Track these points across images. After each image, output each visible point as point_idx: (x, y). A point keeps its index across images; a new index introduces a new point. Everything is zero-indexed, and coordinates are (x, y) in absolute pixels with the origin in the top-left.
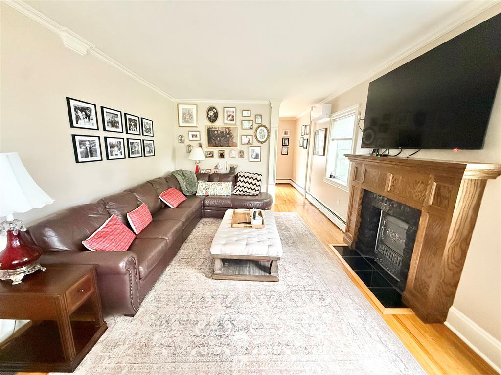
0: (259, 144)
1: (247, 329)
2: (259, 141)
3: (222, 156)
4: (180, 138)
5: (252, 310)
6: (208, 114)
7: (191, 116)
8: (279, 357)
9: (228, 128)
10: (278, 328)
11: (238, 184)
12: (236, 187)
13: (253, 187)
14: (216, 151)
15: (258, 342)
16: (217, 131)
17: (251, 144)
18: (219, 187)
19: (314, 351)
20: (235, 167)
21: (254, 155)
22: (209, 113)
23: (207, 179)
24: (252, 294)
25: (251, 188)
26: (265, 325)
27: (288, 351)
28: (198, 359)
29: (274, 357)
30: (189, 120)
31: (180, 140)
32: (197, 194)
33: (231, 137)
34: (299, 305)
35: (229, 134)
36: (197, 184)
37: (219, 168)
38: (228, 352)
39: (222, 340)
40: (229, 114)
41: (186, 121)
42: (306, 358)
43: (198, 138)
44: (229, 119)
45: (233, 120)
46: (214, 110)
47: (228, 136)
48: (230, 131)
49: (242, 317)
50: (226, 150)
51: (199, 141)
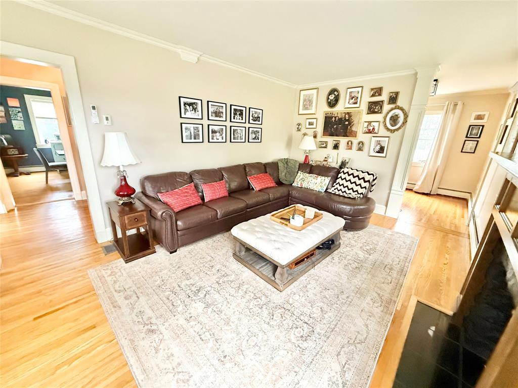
0: (388, 134)
1: (208, 306)
2: (388, 129)
3: (336, 147)
4: (297, 126)
5: (229, 297)
6: (328, 99)
8: (201, 342)
9: (348, 113)
10: (227, 323)
11: (338, 181)
12: (335, 184)
13: (355, 188)
14: (331, 140)
15: (202, 320)
16: (335, 117)
17: (375, 133)
18: (314, 180)
20: (347, 161)
21: (378, 148)
22: (330, 97)
23: (308, 170)
24: (246, 286)
26: (222, 314)
27: (211, 344)
29: (198, 338)
30: (308, 106)
31: (298, 128)
32: (293, 185)
33: (350, 124)
35: (348, 120)
36: (296, 174)
37: (330, 160)
38: (180, 309)
39: (187, 300)
40: (353, 95)
41: (305, 108)
43: (314, 126)
44: (352, 101)
45: (356, 103)
46: (335, 93)
47: (347, 123)
48: (350, 116)
49: (217, 296)
51: (315, 130)
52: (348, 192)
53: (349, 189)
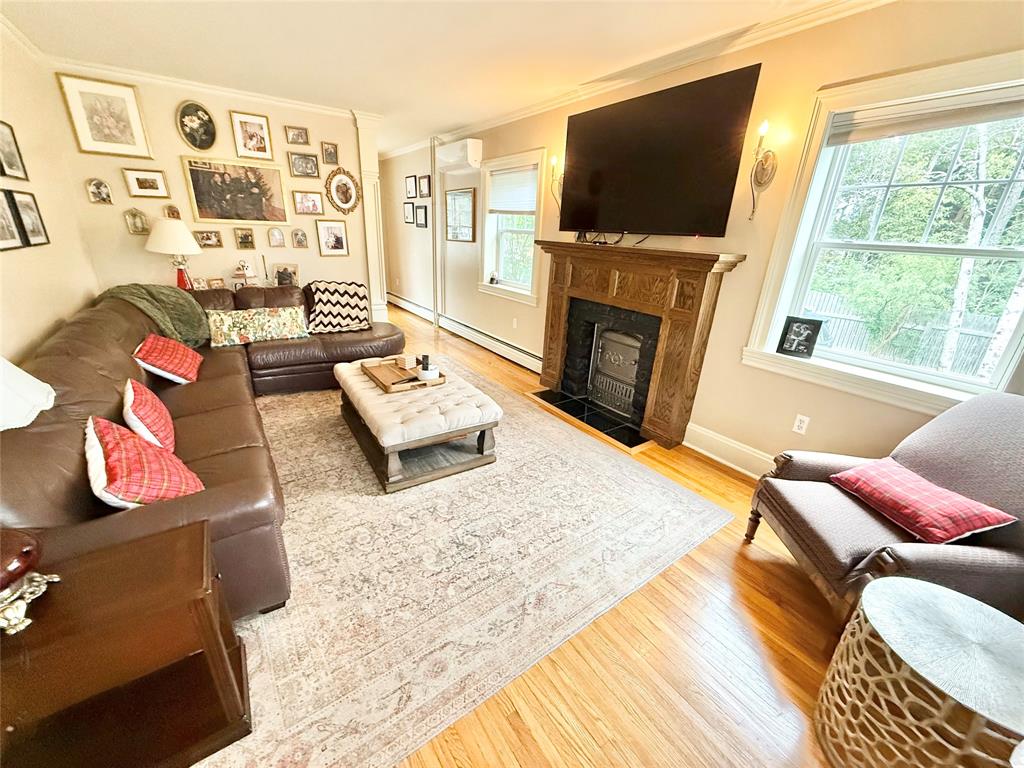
0: (340, 216)
1: (501, 533)
2: (339, 209)
3: (246, 242)
4: (92, 188)
5: (488, 509)
6: (183, 125)
7: (122, 122)
8: (562, 541)
9: (253, 170)
10: (538, 515)
11: (318, 308)
12: (312, 316)
13: (354, 313)
14: (226, 228)
15: (528, 539)
16: (222, 175)
17: (319, 214)
18: (274, 321)
19: (593, 517)
20: (290, 270)
21: (332, 241)
22: (186, 120)
23: (229, 301)
24: (470, 490)
25: (349, 316)
26: (521, 519)
27: (568, 532)
28: (465, 594)
29: (558, 544)
30: (115, 132)
31: (97, 195)
32: (213, 345)
33: (264, 192)
34: (542, 479)
35: (257, 185)
36: (204, 318)
37: (249, 273)
38: (499, 567)
39: (479, 559)
40: (251, 130)
42: (591, 528)
43: (162, 192)
44: (252, 143)
45: (263, 149)
46: (200, 113)
47: (256, 190)
48: (259, 178)
49: (482, 523)
50: (258, 228)
51: (167, 202)
52: (344, 323)
53: (344, 319)
